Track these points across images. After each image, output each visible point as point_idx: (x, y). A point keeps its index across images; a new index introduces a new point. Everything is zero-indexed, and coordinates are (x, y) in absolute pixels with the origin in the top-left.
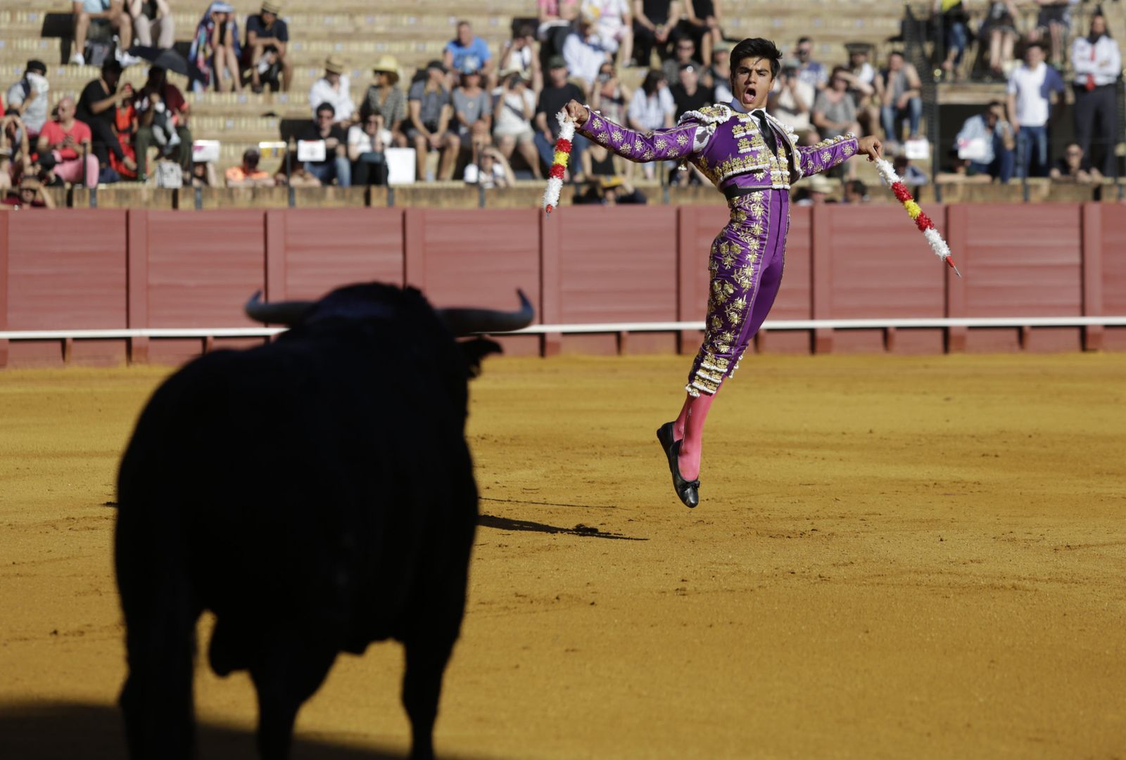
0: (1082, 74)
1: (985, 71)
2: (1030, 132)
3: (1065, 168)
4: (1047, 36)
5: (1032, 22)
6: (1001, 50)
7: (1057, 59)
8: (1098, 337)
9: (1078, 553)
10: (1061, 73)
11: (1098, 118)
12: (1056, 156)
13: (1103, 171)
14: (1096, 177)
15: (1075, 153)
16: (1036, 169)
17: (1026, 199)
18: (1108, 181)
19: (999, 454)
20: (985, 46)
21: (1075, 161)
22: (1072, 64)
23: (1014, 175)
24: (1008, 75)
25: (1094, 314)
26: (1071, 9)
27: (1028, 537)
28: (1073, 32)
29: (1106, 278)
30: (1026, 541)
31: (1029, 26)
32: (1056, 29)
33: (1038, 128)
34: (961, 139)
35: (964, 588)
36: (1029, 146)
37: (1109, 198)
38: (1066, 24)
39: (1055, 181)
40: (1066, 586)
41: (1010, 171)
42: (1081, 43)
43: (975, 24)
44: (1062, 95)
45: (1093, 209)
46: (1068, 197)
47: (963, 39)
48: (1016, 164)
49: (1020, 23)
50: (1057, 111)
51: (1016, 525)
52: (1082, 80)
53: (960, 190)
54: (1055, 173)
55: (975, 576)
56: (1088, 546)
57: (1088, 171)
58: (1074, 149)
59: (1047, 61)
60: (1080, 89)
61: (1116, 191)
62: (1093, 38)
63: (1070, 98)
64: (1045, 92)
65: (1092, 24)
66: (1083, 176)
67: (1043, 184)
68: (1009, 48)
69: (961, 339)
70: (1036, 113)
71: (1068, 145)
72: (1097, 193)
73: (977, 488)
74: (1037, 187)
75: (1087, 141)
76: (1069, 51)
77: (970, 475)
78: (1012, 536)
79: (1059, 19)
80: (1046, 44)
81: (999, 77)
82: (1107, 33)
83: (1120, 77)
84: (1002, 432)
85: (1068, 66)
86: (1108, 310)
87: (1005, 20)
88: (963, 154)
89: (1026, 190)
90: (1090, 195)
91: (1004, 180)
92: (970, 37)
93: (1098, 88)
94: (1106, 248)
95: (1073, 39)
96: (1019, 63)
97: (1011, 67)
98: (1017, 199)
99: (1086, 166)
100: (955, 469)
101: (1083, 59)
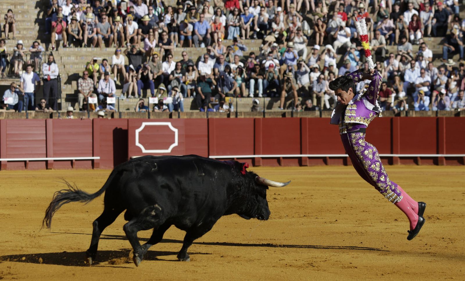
0: (46, 75)
1: (13, 74)
2: (28, 95)
3: (40, 107)
4: (34, 62)
5: (29, 58)
6: (18, 68)
7: (37, 70)
8: (52, 164)
9: (42, 238)
10: (39, 75)
11: (51, 90)
12: (37, 103)
13: (53, 109)
14: (51, 110)
15: (44, 102)
16: (31, 108)
17: (27, 118)
18: (55, 111)
19: (16, 205)
20: (13, 65)
21: (44, 105)
22: (43, 72)
23: (23, 110)
24: (21, 76)
25: (50, 157)
26: (42, 53)
27: (25, 233)
28: (43, 61)
29: (54, 144)
30: (24, 234)
31: (28, 59)
32: (37, 60)
33: (31, 93)
34: (4, 97)
35: (3, 251)
36: (28, 100)
37: (55, 117)
38: (41, 58)
39: (37, 111)
40: (37, 249)
41: (22, 108)
42: (45, 65)
43: (9, 58)
44: (39, 82)
45: (50, 121)
46: (41, 117)
47: (5, 63)
48: (24, 106)
49: (24, 58)
50: (37, 88)
51: (22, 229)
52: (46, 77)
53: (5, 114)
54: (37, 109)
55: (7, 246)
56: (45, 236)
57: (48, 109)
58: (43, 101)
59: (34, 71)
60: (45, 80)
61: (57, 115)
62: (49, 63)
63: (42, 84)
64: (33, 81)
65: (49, 58)
66: (46, 110)
67: (33, 112)
68: (21, 66)
69: (5, 165)
70: (30, 88)
71: (41, 99)
72: (51, 116)
73: (9, 216)
74: (31, 113)
75: (48, 98)
76: (41, 68)
77: (6, 212)
78: (20, 233)
79: (38, 57)
80: (33, 65)
81: (18, 76)
82: (54, 62)
83: (59, 76)
84: (18, 197)
85: (41, 73)
86: (55, 155)
87: (20, 56)
88: (5, 102)
89: (27, 114)
90: (49, 117)
91: (19, 111)
92: (8, 63)
93: (51, 80)
94: (54, 134)
95: (43, 63)
96: (24, 72)
97: (21, 73)
98: (24, 117)
99: (47, 107)
100: (1, 210)
101: (46, 70)
